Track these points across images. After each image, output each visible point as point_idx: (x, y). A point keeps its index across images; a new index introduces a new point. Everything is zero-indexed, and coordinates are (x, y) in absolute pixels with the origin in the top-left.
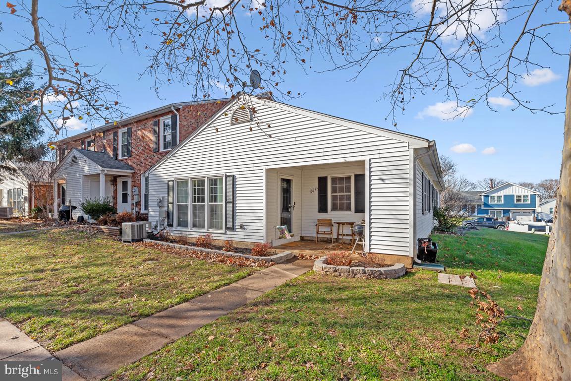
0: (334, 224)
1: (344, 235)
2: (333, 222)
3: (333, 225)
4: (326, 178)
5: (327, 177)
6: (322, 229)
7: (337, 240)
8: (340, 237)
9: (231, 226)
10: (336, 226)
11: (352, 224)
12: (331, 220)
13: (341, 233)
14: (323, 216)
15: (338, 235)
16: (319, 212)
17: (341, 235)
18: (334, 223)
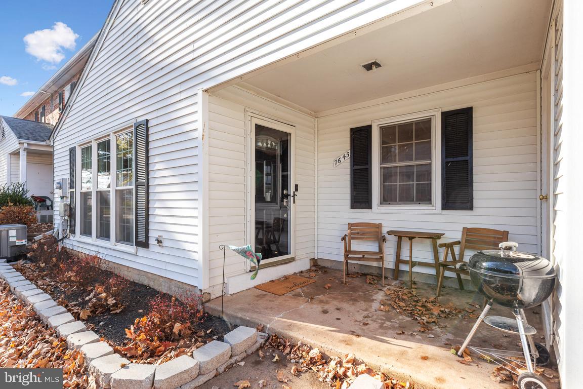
0: (387, 235)
1: (413, 264)
2: (385, 230)
3: (384, 240)
4: (367, 130)
5: (370, 127)
6: (356, 246)
7: (397, 273)
8: (404, 268)
9: (144, 241)
10: (392, 241)
11: (434, 237)
12: (379, 226)
13: (408, 259)
14: (362, 216)
15: (398, 261)
16: (352, 207)
17: (405, 262)
18: (389, 233)
